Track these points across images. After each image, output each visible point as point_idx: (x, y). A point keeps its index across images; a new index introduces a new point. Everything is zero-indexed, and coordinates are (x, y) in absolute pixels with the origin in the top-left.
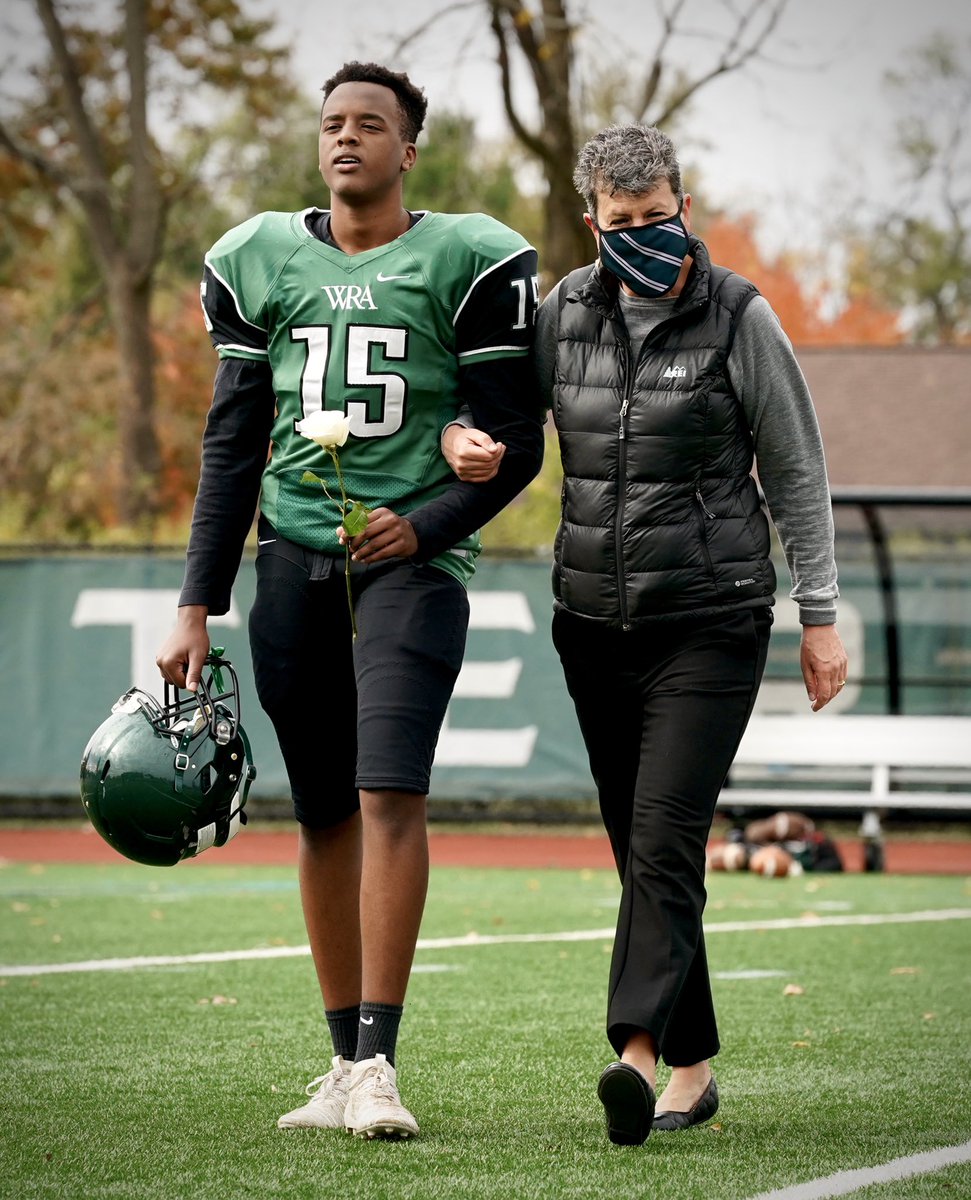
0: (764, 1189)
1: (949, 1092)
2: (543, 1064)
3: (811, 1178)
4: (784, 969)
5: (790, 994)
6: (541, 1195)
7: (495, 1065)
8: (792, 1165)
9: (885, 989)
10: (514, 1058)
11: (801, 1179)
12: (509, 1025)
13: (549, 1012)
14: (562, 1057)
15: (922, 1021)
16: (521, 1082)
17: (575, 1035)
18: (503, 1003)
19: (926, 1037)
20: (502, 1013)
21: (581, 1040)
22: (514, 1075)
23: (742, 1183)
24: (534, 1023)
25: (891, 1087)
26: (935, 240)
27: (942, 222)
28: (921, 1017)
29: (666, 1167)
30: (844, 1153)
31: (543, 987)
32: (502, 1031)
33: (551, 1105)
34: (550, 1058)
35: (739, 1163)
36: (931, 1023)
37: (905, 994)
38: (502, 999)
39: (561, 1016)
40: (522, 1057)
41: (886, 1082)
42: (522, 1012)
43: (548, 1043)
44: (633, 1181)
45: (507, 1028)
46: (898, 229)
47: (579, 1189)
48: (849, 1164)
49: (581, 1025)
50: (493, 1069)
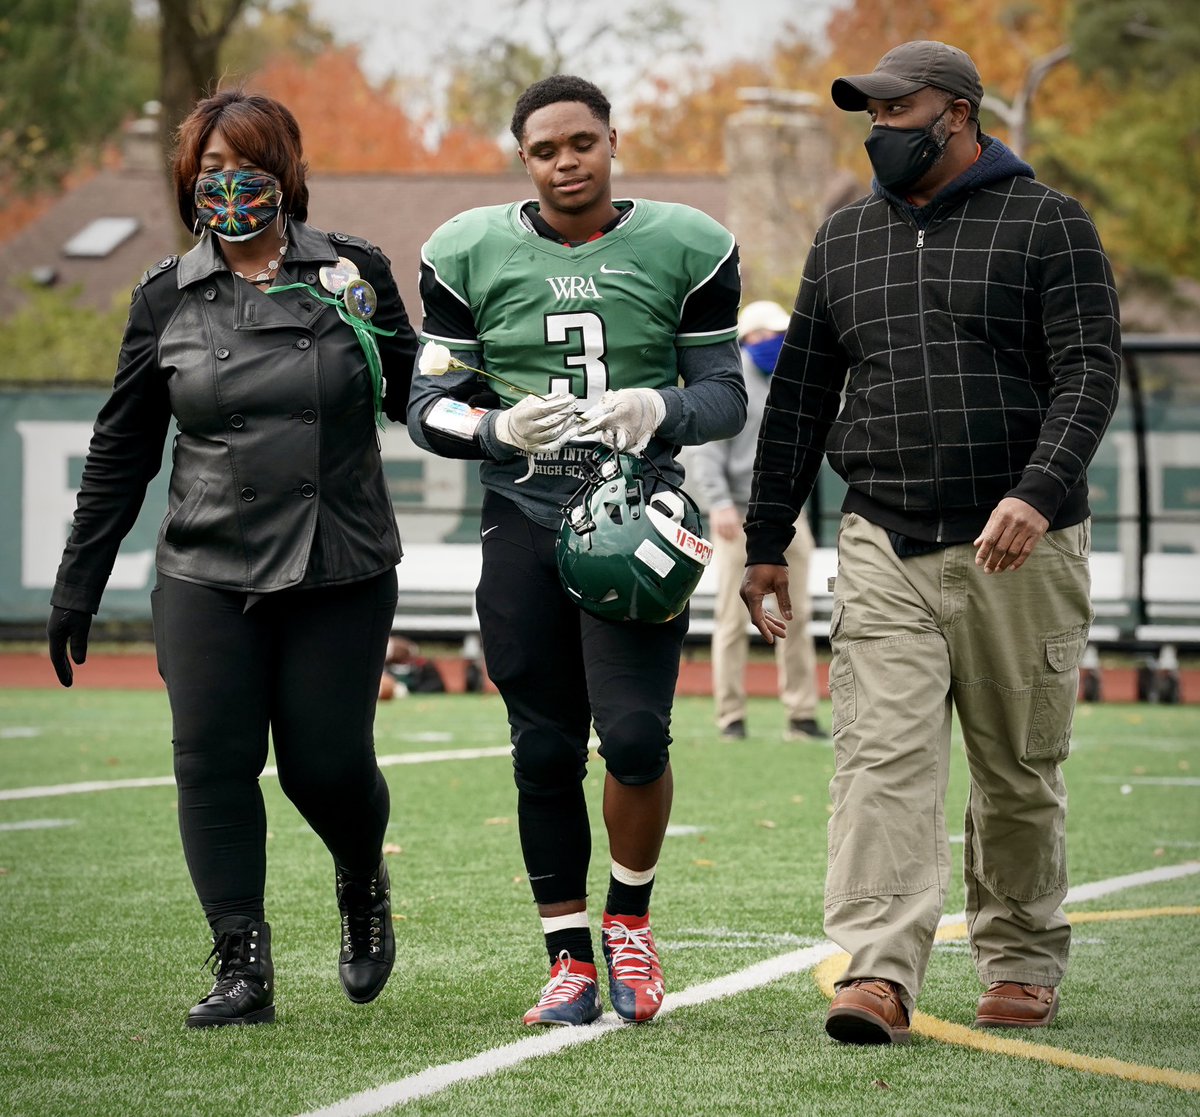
0: (358, 1089)
2: (150, 945)
3: (403, 1076)
5: (390, 853)
6: (144, 1099)
7: (103, 947)
8: (384, 1060)
9: (479, 846)
10: (123, 939)
11: (393, 1077)
12: (120, 895)
14: (169, 937)
15: (513, 885)
16: (129, 966)
17: (182, 907)
18: (115, 867)
19: (515, 905)
20: (113, 880)
21: (188, 915)
22: (122, 958)
23: (337, 1083)
24: (143, 894)
25: (482, 966)
28: (512, 880)
29: (264, 1065)
30: (434, 1045)
31: (153, 847)
32: (113, 904)
33: (157, 992)
34: (158, 938)
35: (334, 1059)
36: (521, 887)
37: (498, 851)
38: (113, 863)
40: (131, 938)
41: (477, 961)
42: (132, 879)
43: (157, 918)
44: (233, 1082)
45: (117, 900)
47: (180, 1092)
48: (438, 1058)
50: (102, 952)
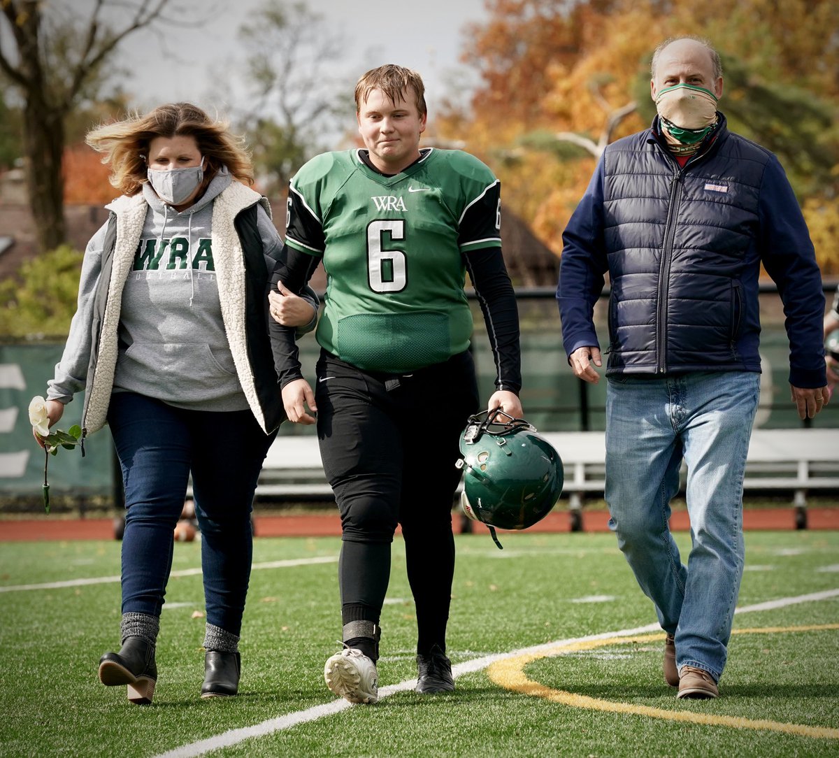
0: (181, 744)
1: (298, 676)
2: (37, 669)
3: (211, 735)
4: (192, 601)
5: (196, 618)
6: (37, 754)
7: (5, 671)
8: (199, 728)
9: (257, 612)
10: (18, 666)
11: (205, 737)
12: (15, 644)
13: (40, 635)
14: (49, 664)
15: (281, 632)
16: (23, 682)
17: (57, 649)
18: (10, 631)
19: (283, 642)
20: (10, 637)
21: (61, 653)
22: (18, 678)
23: (167, 741)
24: (30, 643)
25: (261, 675)
26: (277, 133)
27: (281, 121)
28: (280, 629)
29: (117, 733)
30: (232, 719)
31: (36, 619)
32: (10, 649)
33: (42, 695)
34: (42, 665)
35: (164, 728)
36: (287, 632)
37: (270, 614)
38: (10, 628)
39: (48, 638)
40: (23, 665)
41: (258, 672)
42: (23, 636)
43: (40, 655)
44: (96, 743)
45: (13, 647)
46: (253, 126)
47: (61, 749)
48: (235, 725)
49: (61, 643)
50: (4, 674)
